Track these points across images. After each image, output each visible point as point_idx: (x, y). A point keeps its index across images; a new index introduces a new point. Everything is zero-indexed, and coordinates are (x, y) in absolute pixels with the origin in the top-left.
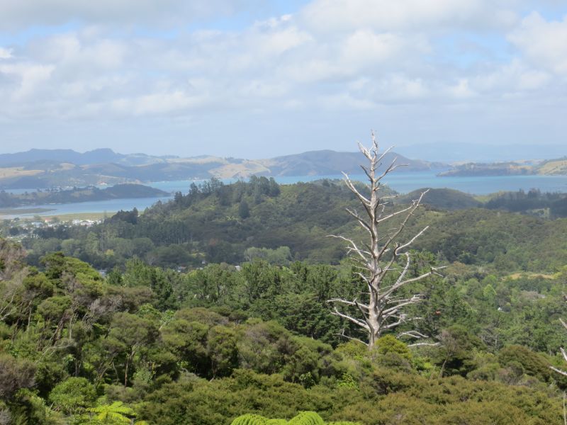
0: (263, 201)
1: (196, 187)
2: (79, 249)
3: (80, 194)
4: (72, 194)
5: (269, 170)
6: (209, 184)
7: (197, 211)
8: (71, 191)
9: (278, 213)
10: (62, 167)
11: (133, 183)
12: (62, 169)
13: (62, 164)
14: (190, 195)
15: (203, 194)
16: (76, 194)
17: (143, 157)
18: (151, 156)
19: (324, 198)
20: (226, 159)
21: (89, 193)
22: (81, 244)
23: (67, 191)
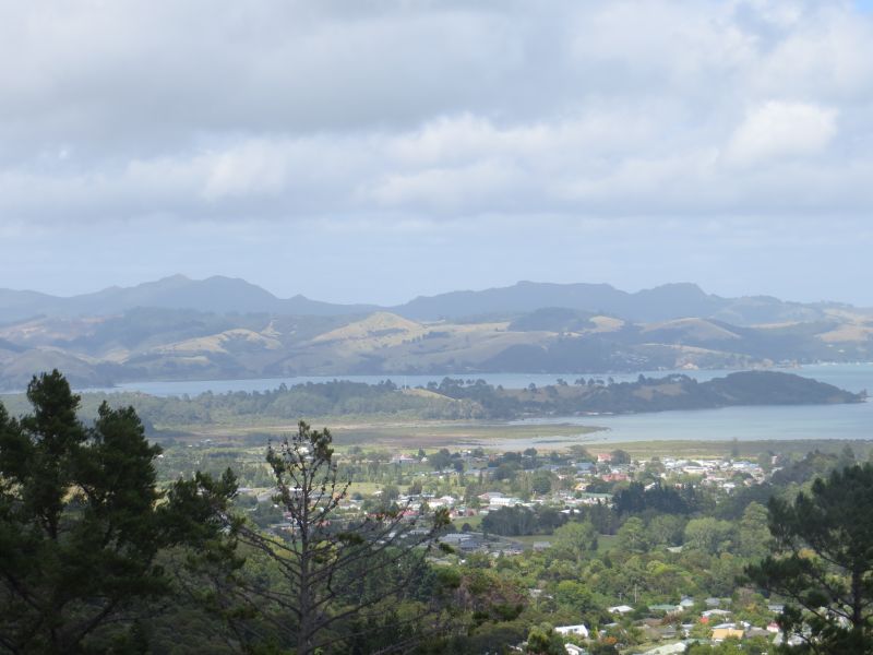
2: (728, 543)
3: (654, 391)
4: (636, 393)
8: (635, 386)
10: (593, 325)
11: (757, 367)
12: (594, 331)
13: (593, 319)
16: (646, 393)
17: (770, 306)
18: (788, 303)
21: (674, 390)
22: (731, 532)
23: (624, 385)
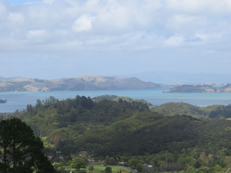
0: (84, 112)
1: (40, 102)
5: (60, 87)
6: (49, 100)
7: (43, 117)
9: (94, 119)
14: (36, 106)
15: (45, 106)
19: (122, 110)
20: (34, 79)
